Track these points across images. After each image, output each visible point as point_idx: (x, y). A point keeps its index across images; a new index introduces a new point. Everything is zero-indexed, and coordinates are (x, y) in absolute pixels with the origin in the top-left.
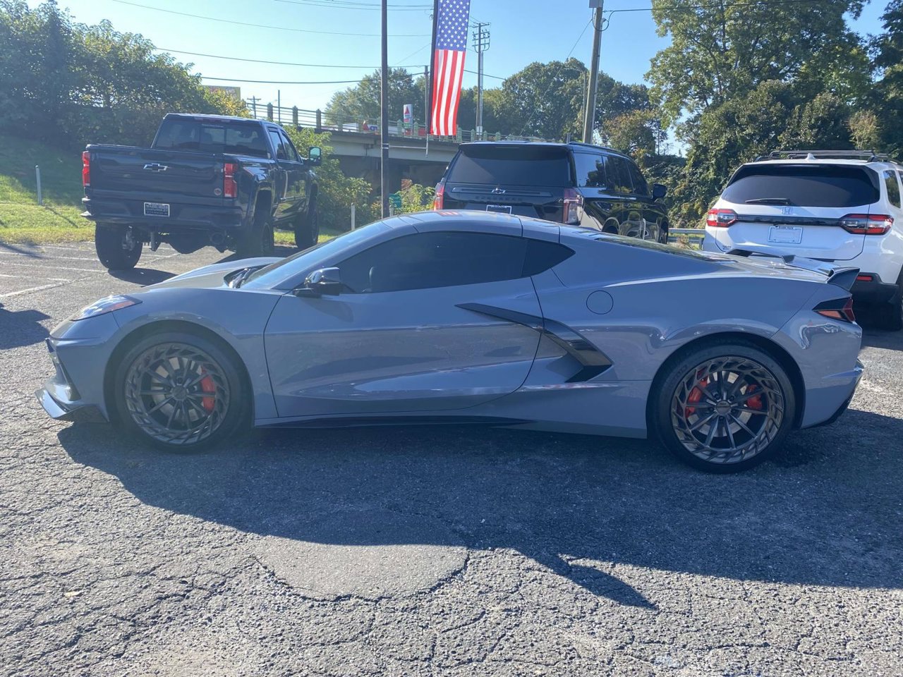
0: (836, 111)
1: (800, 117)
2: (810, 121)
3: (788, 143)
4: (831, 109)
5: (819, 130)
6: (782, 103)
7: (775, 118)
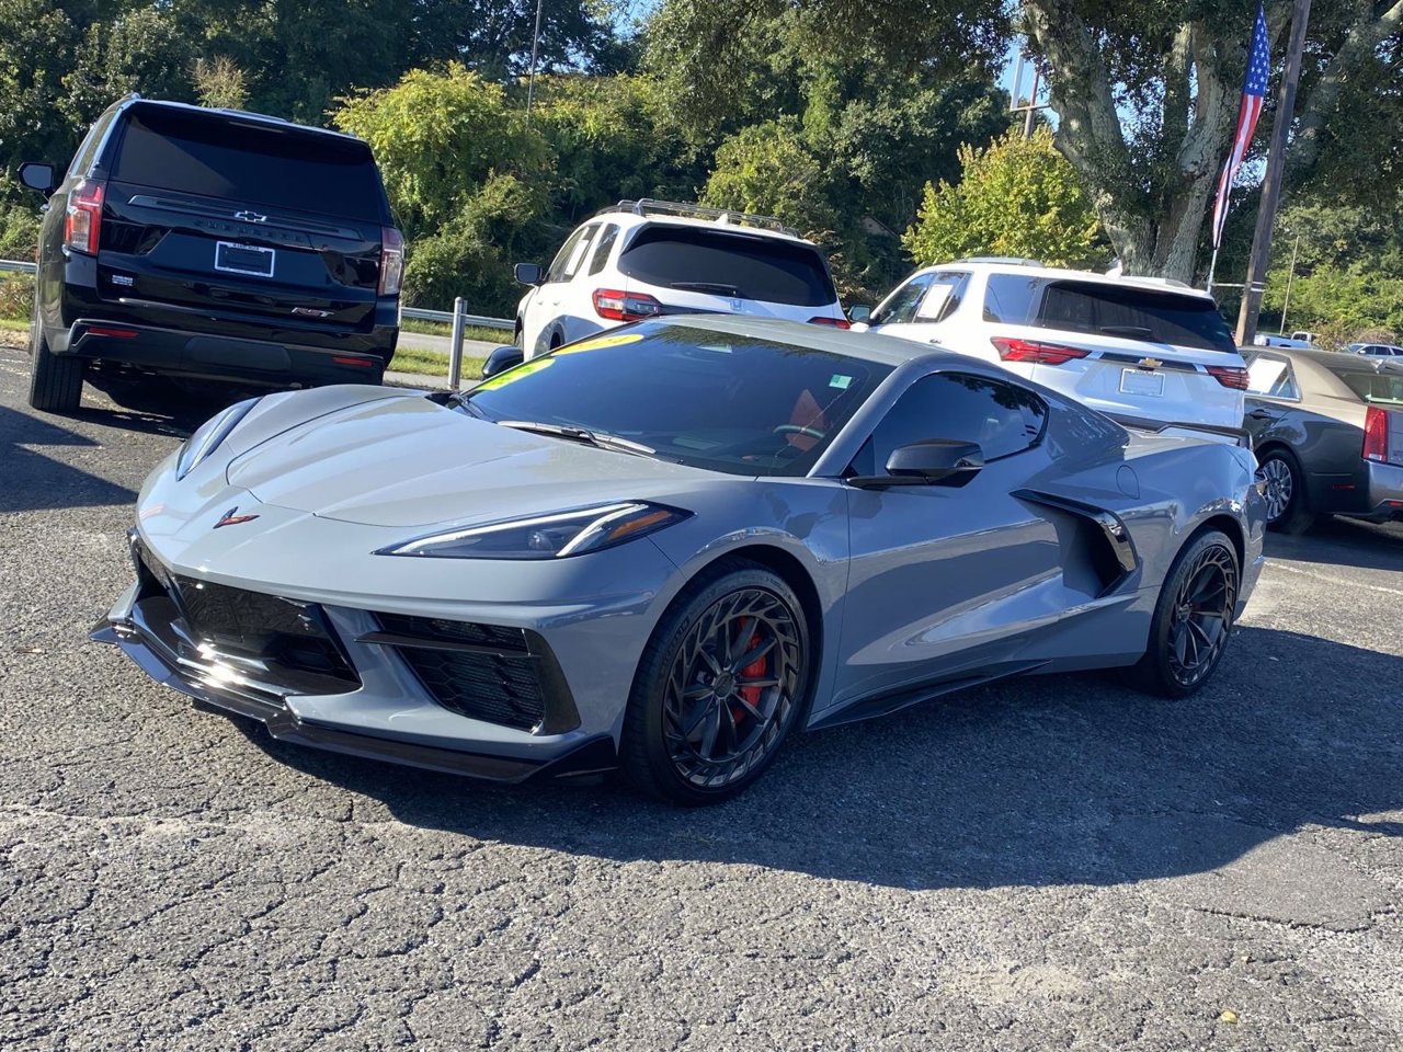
0: (168, 47)
1: (104, 46)
2: (123, 58)
3: (84, 94)
4: (161, 44)
5: (142, 80)
6: (65, 11)
7: (53, 40)
